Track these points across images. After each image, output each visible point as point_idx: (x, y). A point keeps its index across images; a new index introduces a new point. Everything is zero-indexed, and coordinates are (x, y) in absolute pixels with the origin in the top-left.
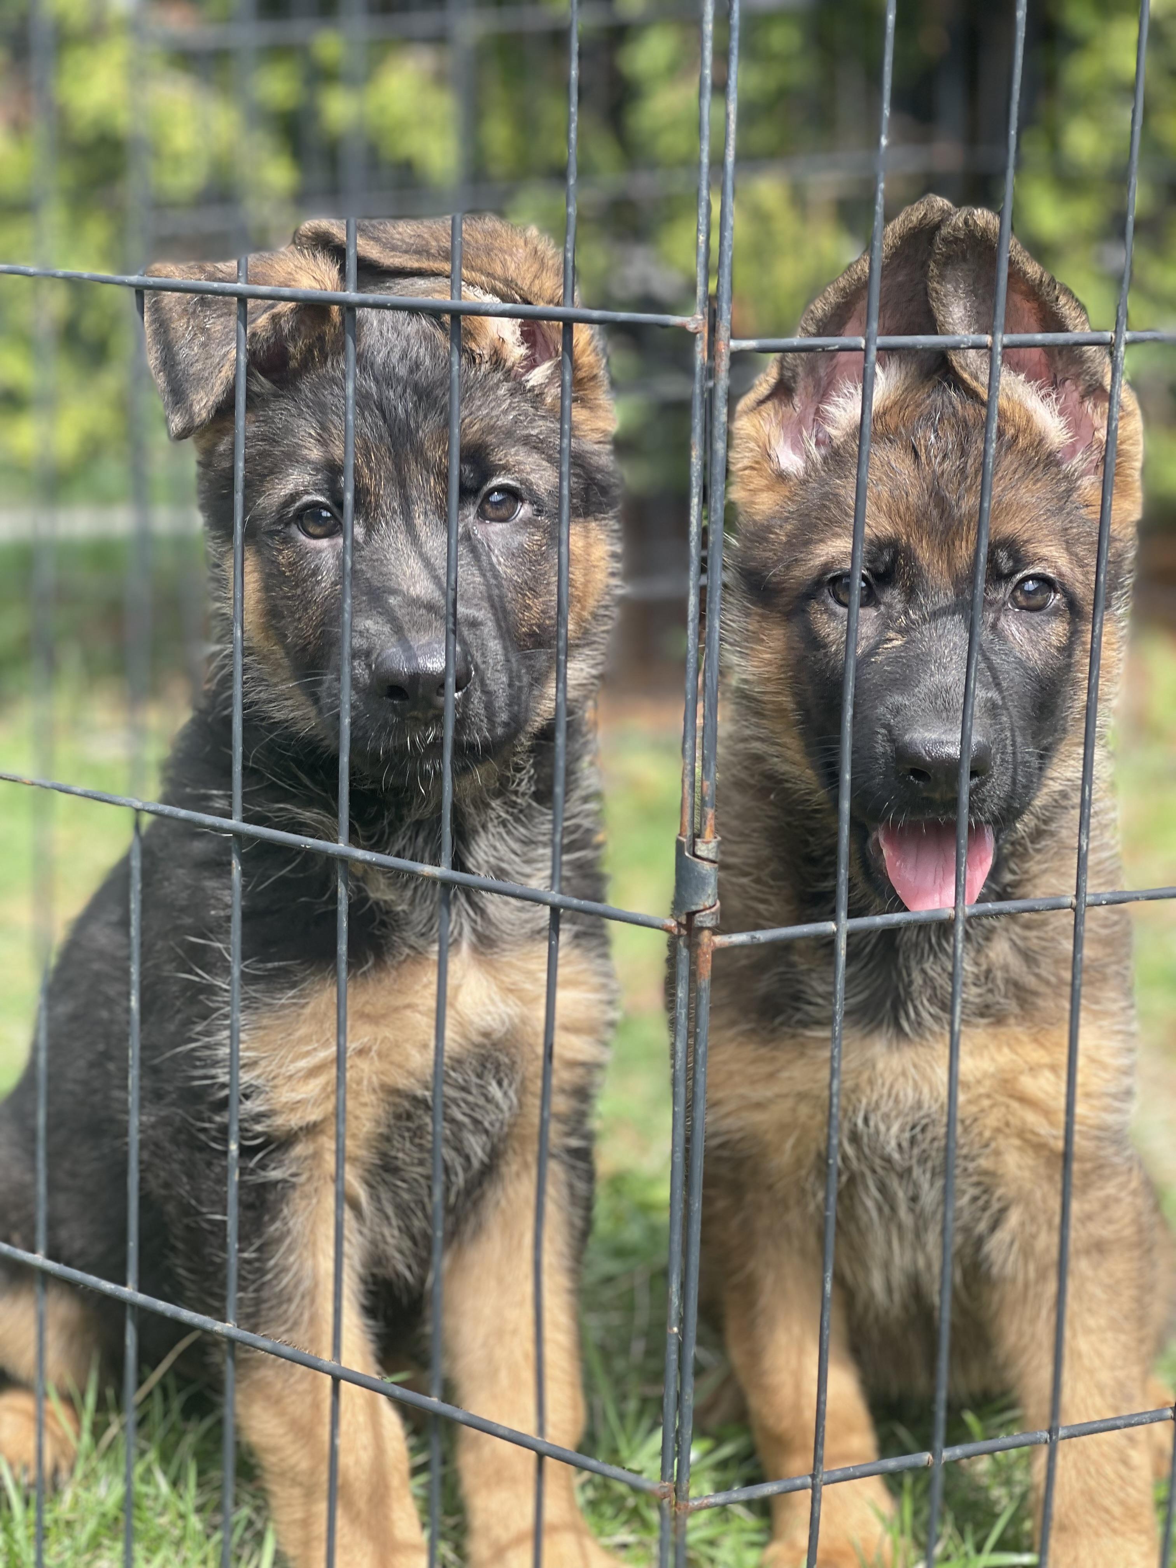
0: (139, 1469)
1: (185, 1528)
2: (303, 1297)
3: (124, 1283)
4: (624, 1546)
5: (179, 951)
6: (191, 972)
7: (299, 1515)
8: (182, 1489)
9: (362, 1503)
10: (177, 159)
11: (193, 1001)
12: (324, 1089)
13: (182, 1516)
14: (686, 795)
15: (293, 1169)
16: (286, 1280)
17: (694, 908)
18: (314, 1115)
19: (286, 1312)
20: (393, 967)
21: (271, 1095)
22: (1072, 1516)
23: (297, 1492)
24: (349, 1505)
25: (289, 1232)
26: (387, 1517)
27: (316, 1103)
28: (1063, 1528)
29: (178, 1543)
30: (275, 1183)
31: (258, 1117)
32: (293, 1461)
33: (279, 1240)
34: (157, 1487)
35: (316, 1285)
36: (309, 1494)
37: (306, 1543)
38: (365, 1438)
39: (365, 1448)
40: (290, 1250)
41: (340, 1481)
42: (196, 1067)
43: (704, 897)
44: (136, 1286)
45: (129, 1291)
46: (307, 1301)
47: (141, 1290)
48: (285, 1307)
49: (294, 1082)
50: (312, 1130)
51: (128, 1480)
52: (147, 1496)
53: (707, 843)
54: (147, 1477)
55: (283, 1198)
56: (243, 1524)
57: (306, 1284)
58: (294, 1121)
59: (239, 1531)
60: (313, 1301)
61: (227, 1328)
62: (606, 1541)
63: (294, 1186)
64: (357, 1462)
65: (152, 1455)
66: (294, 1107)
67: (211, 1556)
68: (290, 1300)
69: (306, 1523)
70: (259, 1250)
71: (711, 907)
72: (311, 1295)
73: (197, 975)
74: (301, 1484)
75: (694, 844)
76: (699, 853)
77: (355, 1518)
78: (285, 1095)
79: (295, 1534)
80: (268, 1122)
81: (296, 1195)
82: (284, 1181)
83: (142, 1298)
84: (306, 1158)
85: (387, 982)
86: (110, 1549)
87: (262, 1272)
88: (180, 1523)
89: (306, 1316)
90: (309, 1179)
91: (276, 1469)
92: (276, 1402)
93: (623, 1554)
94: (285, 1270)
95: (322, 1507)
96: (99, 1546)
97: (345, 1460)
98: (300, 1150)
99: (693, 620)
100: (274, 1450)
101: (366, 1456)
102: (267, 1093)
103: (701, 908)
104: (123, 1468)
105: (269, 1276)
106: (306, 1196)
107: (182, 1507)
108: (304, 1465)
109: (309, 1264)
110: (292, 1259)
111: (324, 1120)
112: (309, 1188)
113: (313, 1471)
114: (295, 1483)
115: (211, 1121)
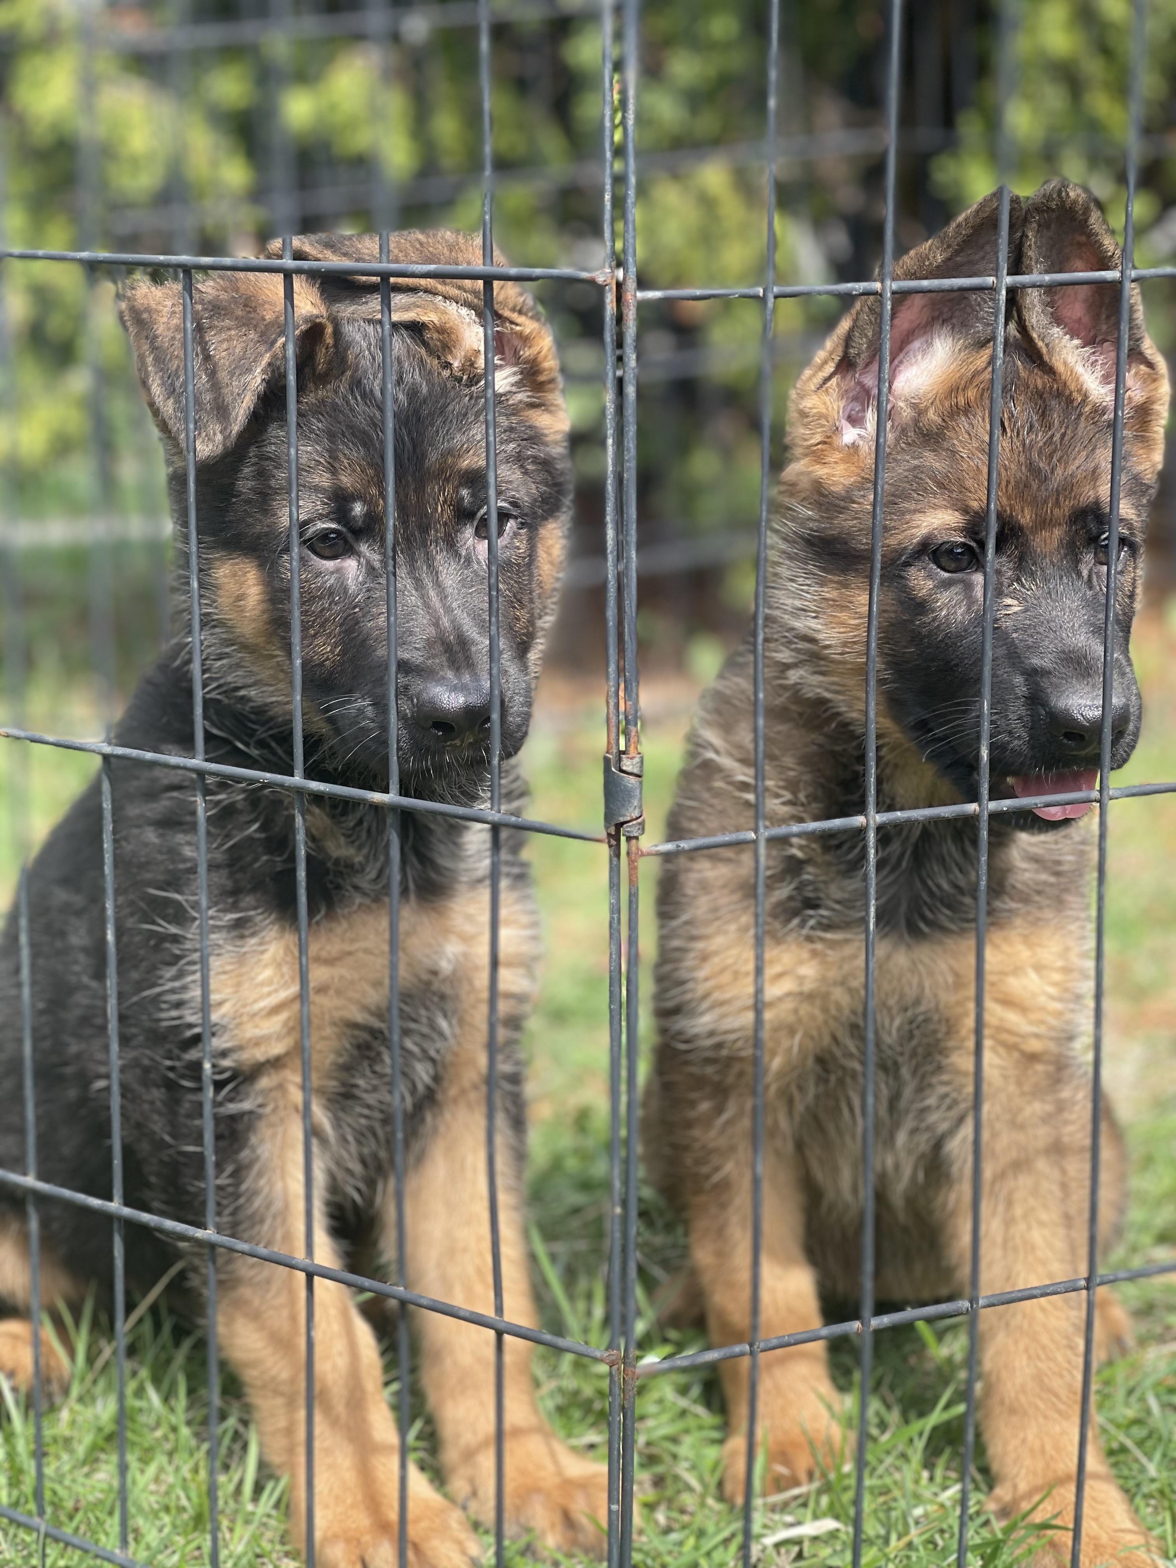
0: (131, 1386)
1: (177, 1440)
2: (275, 1217)
3: (110, 1199)
4: (592, 1446)
5: (142, 905)
6: (154, 923)
7: (282, 1423)
8: (173, 1402)
9: (340, 1408)
10: (135, 162)
11: (157, 948)
12: (285, 1024)
13: (174, 1429)
14: (611, 715)
15: (260, 1100)
16: (257, 1202)
17: (622, 819)
18: (277, 1049)
19: (259, 1233)
20: (344, 916)
21: (235, 1032)
22: (1023, 1399)
23: (279, 1401)
24: (328, 1410)
25: (257, 1159)
26: (364, 1420)
27: (279, 1038)
28: (1013, 1411)
29: (170, 1454)
30: (242, 1115)
31: (224, 1054)
32: (274, 1372)
33: (249, 1166)
34: (149, 1400)
35: (287, 1206)
36: (291, 1403)
37: (291, 1450)
38: (339, 1346)
39: (340, 1354)
40: (260, 1175)
41: (317, 1387)
42: (162, 1010)
43: (631, 809)
44: (121, 1201)
45: (115, 1206)
46: (279, 1220)
47: (127, 1204)
48: (257, 1228)
49: (257, 1019)
50: (276, 1063)
51: (121, 1398)
52: (140, 1410)
53: (632, 758)
54: (140, 1392)
55: (250, 1128)
56: (229, 1434)
57: (278, 1205)
58: (260, 1054)
59: (226, 1441)
60: (284, 1221)
61: (207, 1234)
62: (574, 1442)
63: (260, 1117)
64: (334, 1367)
65: (144, 1373)
66: (257, 1042)
67: (202, 1464)
68: (262, 1221)
69: (289, 1431)
70: (232, 1175)
71: (637, 818)
72: (284, 1213)
73: (160, 925)
74: (282, 1394)
75: (620, 760)
76: (624, 768)
77: (334, 1422)
78: (250, 1031)
79: (278, 1443)
80: (235, 1056)
81: (261, 1125)
82: (251, 1112)
83: (127, 1211)
84: (271, 1090)
85: (339, 930)
86: (107, 1462)
87: (237, 1196)
88: (172, 1436)
89: (279, 1235)
90: (275, 1110)
91: (258, 1383)
92: (256, 1317)
93: (591, 1454)
94: (256, 1193)
95: (302, 1414)
96: (97, 1460)
97: (322, 1367)
98: (264, 1082)
99: (612, 552)
100: (254, 1364)
101: (343, 1363)
102: (231, 1030)
103: (629, 819)
104: (117, 1386)
105: (242, 1200)
106: (272, 1125)
107: (173, 1420)
108: (285, 1375)
109: (279, 1186)
110: (262, 1182)
111: (287, 1054)
112: (273, 1119)
113: (293, 1380)
114: (277, 1392)
115: (179, 1059)
